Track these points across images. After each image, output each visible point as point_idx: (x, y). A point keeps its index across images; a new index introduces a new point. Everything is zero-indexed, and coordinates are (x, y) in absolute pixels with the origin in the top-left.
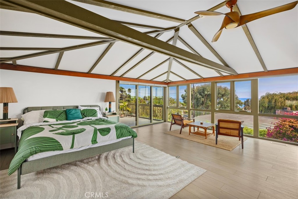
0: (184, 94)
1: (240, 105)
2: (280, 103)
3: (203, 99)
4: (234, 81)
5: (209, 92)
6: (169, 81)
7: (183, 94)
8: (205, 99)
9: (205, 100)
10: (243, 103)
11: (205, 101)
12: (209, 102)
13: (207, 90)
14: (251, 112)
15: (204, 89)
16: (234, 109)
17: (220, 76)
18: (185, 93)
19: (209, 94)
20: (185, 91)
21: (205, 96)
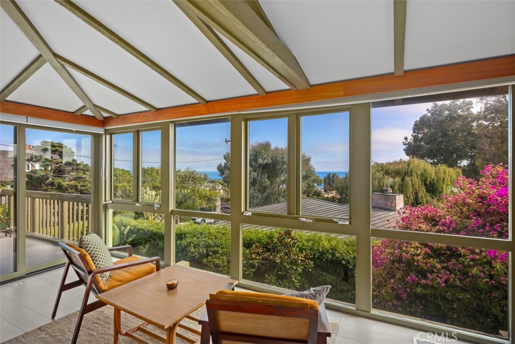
0: (223, 165)
1: (318, 185)
2: (377, 181)
3: (255, 174)
4: (298, 115)
5: (266, 160)
6: (106, 115)
7: (221, 164)
8: (259, 173)
9: (258, 175)
10: (323, 181)
11: (258, 179)
12: (267, 180)
13: (263, 156)
14: (347, 223)
15: (257, 153)
16: (298, 213)
17: (255, 92)
18: (226, 161)
19: (266, 164)
20: (225, 158)
21: (259, 167)
